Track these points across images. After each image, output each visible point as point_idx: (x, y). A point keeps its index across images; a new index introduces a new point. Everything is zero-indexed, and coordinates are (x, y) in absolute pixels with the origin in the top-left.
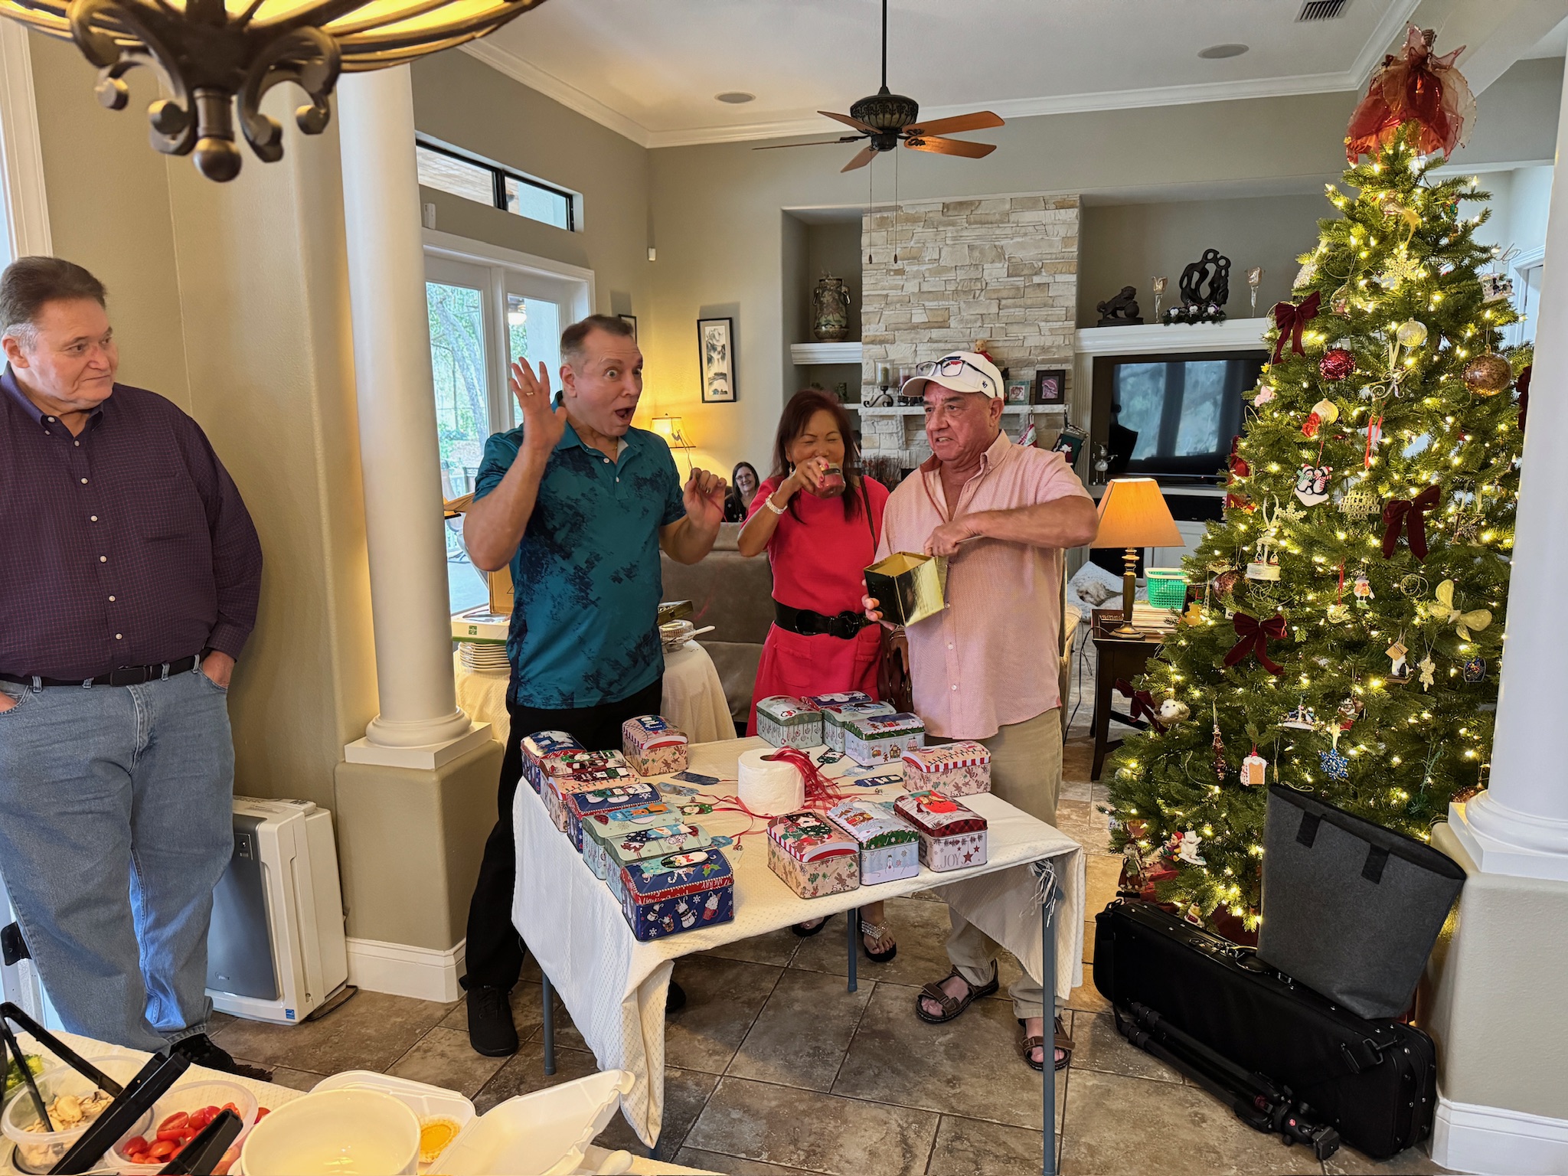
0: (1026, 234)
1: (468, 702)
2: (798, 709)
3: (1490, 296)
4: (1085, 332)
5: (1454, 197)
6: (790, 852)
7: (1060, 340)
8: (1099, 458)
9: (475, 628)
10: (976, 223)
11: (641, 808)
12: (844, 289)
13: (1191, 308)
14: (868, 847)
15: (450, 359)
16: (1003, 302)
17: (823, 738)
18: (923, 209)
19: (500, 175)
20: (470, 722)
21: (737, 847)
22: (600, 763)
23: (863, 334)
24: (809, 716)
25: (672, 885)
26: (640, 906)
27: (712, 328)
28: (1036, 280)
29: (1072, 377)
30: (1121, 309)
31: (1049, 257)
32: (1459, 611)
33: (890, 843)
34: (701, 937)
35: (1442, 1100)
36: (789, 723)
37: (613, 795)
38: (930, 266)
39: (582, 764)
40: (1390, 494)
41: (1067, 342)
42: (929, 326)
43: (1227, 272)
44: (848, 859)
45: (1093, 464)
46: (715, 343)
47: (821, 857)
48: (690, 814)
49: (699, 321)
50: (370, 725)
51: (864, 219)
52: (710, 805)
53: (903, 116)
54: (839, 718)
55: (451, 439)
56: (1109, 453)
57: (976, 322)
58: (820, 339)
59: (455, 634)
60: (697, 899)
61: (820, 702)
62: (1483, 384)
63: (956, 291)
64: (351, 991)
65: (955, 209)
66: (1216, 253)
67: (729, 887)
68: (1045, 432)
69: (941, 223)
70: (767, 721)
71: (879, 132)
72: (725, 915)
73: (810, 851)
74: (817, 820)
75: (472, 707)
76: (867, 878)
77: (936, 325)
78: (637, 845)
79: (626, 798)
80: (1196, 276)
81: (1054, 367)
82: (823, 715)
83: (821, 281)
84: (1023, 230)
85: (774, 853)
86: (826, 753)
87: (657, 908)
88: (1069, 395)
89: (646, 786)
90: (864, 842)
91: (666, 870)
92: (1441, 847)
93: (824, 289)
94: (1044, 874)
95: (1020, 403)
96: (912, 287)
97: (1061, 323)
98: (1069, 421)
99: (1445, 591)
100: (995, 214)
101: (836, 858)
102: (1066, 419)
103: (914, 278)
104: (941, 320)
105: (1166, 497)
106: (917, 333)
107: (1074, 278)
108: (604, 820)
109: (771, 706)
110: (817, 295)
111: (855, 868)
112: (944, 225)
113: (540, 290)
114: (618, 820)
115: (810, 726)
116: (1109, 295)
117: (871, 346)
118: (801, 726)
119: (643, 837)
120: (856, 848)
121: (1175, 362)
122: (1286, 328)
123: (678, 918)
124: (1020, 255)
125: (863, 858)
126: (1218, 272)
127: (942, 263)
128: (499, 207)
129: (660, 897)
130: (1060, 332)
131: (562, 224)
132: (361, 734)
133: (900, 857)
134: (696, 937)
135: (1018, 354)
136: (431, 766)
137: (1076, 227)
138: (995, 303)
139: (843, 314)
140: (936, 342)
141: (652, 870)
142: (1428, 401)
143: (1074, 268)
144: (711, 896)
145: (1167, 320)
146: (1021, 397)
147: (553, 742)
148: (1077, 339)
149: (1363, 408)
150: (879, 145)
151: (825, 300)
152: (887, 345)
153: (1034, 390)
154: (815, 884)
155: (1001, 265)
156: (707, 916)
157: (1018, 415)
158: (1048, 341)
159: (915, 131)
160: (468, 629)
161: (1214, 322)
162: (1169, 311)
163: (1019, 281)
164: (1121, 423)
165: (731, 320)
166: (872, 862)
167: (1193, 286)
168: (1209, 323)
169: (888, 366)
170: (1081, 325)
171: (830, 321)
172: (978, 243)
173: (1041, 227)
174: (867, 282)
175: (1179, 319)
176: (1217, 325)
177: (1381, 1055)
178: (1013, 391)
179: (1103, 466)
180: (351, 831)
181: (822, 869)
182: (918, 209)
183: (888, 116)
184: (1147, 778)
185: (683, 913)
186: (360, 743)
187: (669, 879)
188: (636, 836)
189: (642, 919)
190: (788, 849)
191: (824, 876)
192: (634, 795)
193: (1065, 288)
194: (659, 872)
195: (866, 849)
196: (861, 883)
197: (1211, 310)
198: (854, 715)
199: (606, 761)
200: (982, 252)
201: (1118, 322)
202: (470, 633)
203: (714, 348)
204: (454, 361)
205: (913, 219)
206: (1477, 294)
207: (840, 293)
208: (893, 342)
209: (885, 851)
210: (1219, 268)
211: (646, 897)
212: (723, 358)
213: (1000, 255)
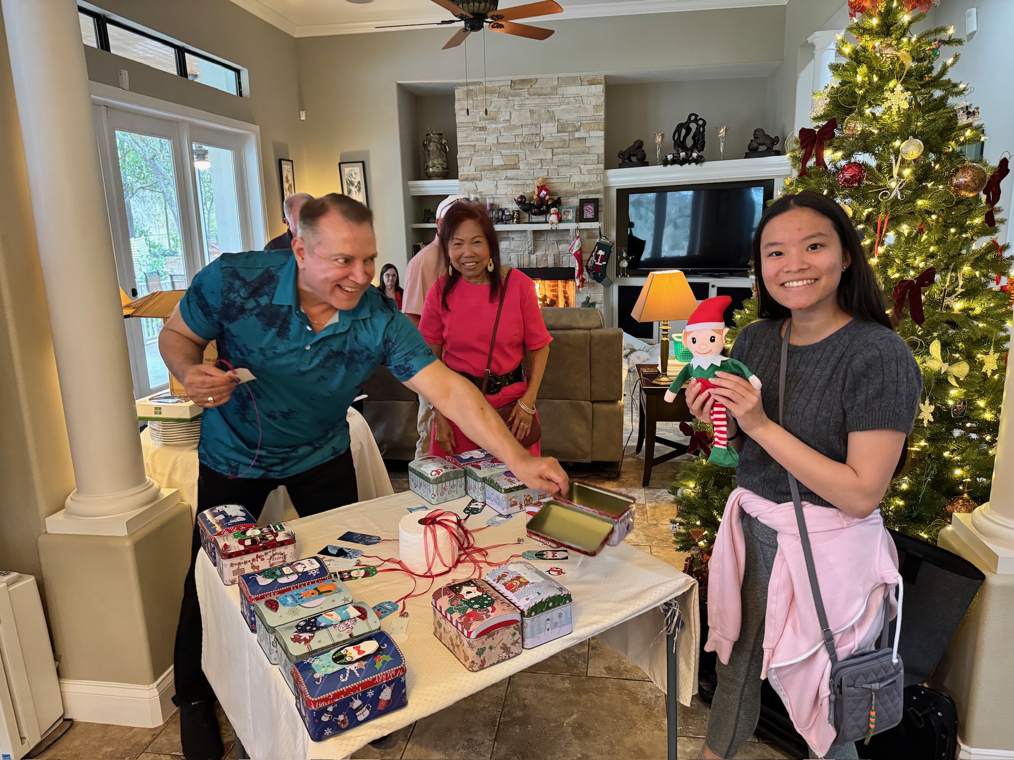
0: (569, 103)
1: (159, 470)
2: (445, 467)
3: (963, 120)
4: (611, 172)
5: (936, 42)
6: (457, 627)
7: (594, 178)
8: (622, 258)
9: (160, 409)
10: (534, 94)
11: (311, 588)
12: (444, 141)
13: (681, 154)
14: (529, 615)
15: (163, 200)
16: (555, 150)
17: (466, 490)
18: (498, 84)
19: (181, 52)
20: (159, 490)
21: (403, 614)
22: (270, 537)
23: (460, 174)
24: (454, 473)
25: (344, 684)
26: (313, 711)
27: (350, 169)
28: (577, 135)
29: (603, 203)
30: (634, 155)
31: (585, 119)
32: (947, 364)
33: (549, 608)
34: (377, 727)
35: (963, 746)
36: (438, 481)
37: (283, 575)
38: (504, 125)
39: (254, 540)
40: (897, 275)
41: (599, 179)
42: (505, 167)
43: (704, 129)
44: (511, 629)
45: (618, 262)
46: (353, 180)
47: (488, 632)
48: (356, 578)
49: (340, 164)
50: (68, 500)
51: (456, 91)
52: (375, 567)
53: (488, 5)
54: (480, 474)
55: (166, 256)
56: (628, 255)
57: (537, 165)
58: (429, 177)
59: (140, 414)
60: (370, 694)
61: (462, 460)
62: (966, 187)
63: (522, 143)
64: (68, 724)
65: (519, 84)
66: (696, 116)
67: (402, 676)
68: (587, 241)
69: (510, 94)
70: (419, 479)
71: (471, 17)
72: (399, 701)
73: (477, 627)
74: (479, 589)
75: (162, 475)
76: (528, 643)
77: (509, 167)
78: (306, 635)
79: (295, 577)
80: (684, 132)
81: (591, 196)
82: (465, 471)
83: (427, 135)
84: (567, 100)
85: (440, 625)
86: (470, 504)
87: (330, 709)
88: (601, 215)
89: (314, 561)
90: (526, 610)
91: (338, 667)
92: (954, 549)
93: (430, 141)
94: (671, 611)
95: (568, 221)
96: (492, 140)
97: (594, 166)
98: (602, 233)
99: (935, 348)
100: (547, 88)
101: (501, 630)
102: (600, 232)
103: (493, 132)
104: (513, 163)
105: (691, 284)
106: (498, 173)
107: (602, 134)
108: (273, 606)
109: (420, 466)
110: (425, 146)
111: (518, 635)
112: (513, 96)
113: (220, 140)
114: (288, 605)
115: (455, 482)
116: (627, 144)
117: (465, 182)
118: (448, 483)
119: (311, 625)
120: (517, 617)
121: (661, 191)
122: (809, 148)
123: (352, 715)
124: (565, 117)
125: (525, 625)
126: (698, 129)
127: (513, 123)
128: (181, 75)
129: (333, 699)
130: (594, 172)
131: (234, 92)
132: (60, 506)
133: (556, 619)
134: (371, 727)
135: (566, 188)
136: (125, 533)
137: (603, 98)
138: (550, 151)
139: (444, 159)
140: (511, 179)
141: (324, 666)
142: (920, 202)
143: (602, 127)
144: (384, 687)
145: (665, 163)
146: (570, 217)
147: (226, 516)
148: (606, 177)
149: (870, 210)
150: (470, 26)
151: (431, 149)
152: (477, 182)
153: (578, 212)
154: (482, 658)
155: (553, 124)
156: (381, 707)
157: (568, 230)
158: (586, 178)
159: (497, 16)
160: (154, 410)
161: (697, 163)
162: (666, 156)
163: (565, 136)
164: (635, 234)
165: (363, 163)
166: (532, 628)
167: (682, 139)
168: (693, 164)
169: (478, 196)
170: (608, 166)
171: (435, 164)
172: (536, 109)
173: (578, 98)
174: (460, 135)
175: (674, 162)
176: (699, 165)
177: (922, 720)
178: (564, 213)
179: (625, 264)
180: (58, 593)
181: (490, 642)
182: (494, 84)
183: (477, 4)
184: (704, 496)
185: (358, 708)
186: (59, 515)
187: (341, 677)
188: (305, 626)
189: (316, 721)
190: (454, 623)
191: (491, 648)
192: (303, 573)
193: (597, 141)
194: (330, 671)
195: (527, 617)
196: (523, 647)
197: (695, 155)
198: (492, 471)
199: (276, 535)
200: (539, 115)
201: (631, 165)
202: (156, 413)
203: (352, 183)
204: (165, 201)
205: (492, 92)
206: (953, 118)
207: (441, 144)
208: (481, 180)
209: (543, 616)
210: (699, 126)
211: (318, 701)
212: (359, 190)
213: (552, 118)
